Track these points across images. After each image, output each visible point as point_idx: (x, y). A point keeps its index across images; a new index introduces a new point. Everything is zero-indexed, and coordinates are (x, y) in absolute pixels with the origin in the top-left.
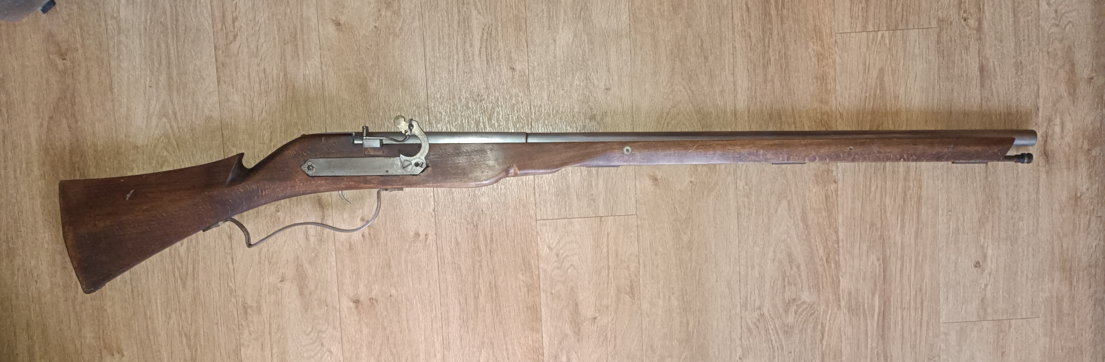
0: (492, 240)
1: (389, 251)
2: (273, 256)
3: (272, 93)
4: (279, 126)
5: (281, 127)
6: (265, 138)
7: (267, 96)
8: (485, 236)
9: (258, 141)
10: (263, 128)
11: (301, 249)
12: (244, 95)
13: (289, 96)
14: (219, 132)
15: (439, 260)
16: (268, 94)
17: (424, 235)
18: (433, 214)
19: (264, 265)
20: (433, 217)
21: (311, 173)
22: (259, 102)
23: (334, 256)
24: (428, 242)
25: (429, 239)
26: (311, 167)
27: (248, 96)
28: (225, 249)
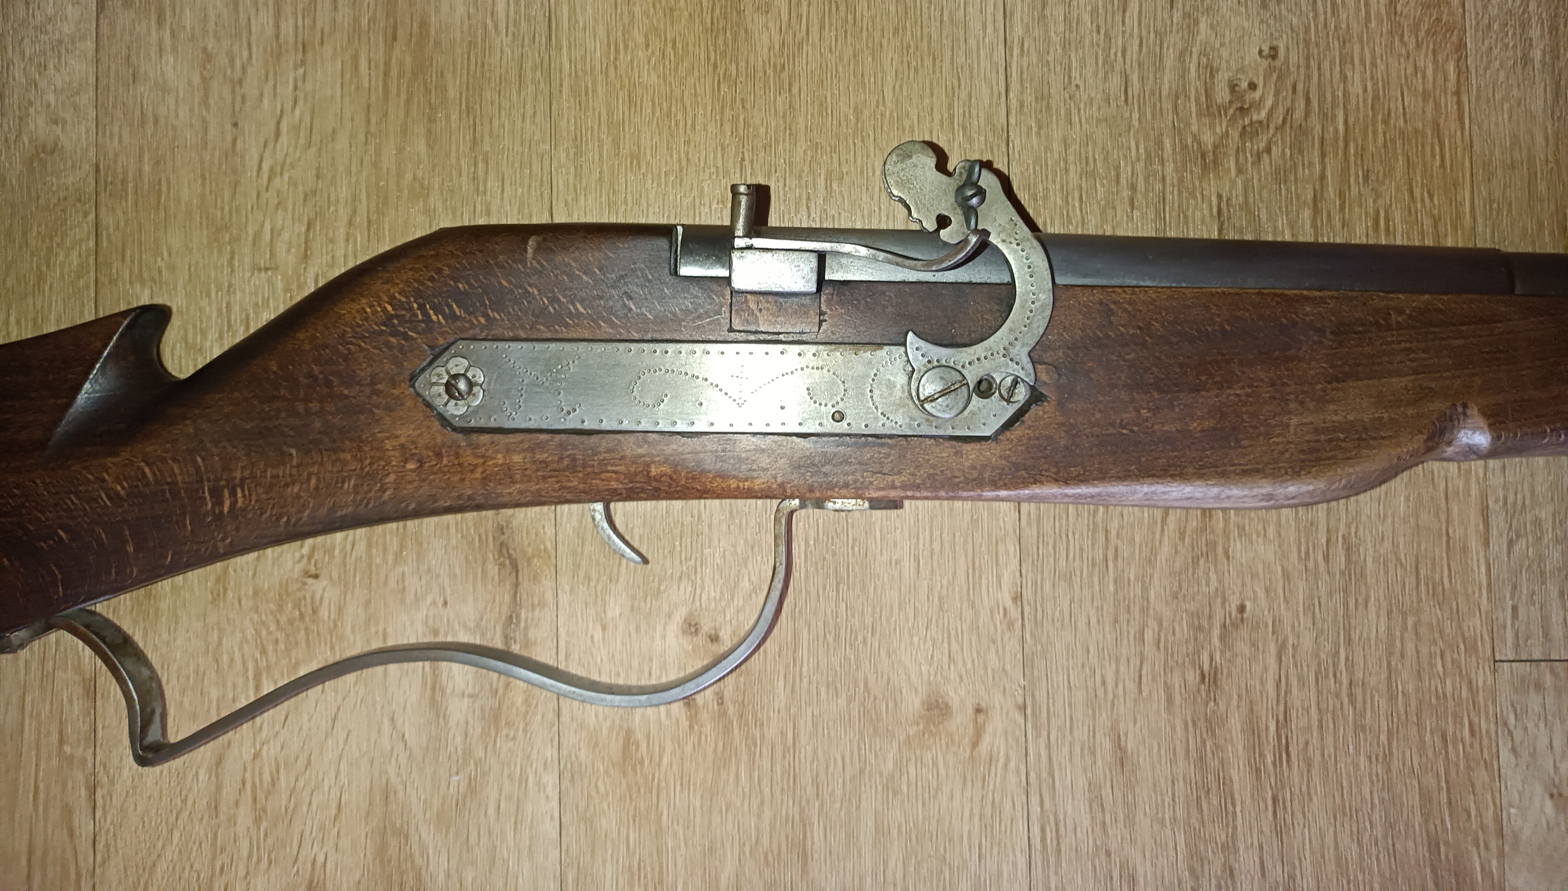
0: (1284, 749)
1: (806, 779)
2: (274, 782)
3: (328, 50)
4: (344, 193)
5: (355, 198)
6: (281, 247)
7: (303, 63)
8: (1253, 730)
9: (247, 259)
10: (274, 201)
11: (403, 758)
12: (208, 57)
13: (401, 63)
14: (86, 215)
15: (1036, 830)
16: (309, 56)
17: (970, 711)
18: (1015, 614)
19: (232, 820)
20: (1011, 625)
21: (462, 410)
22: (268, 89)
23: (552, 790)
24: (984, 746)
25: (989, 729)
26: (462, 385)
27: (223, 60)
28: (61, 742)
